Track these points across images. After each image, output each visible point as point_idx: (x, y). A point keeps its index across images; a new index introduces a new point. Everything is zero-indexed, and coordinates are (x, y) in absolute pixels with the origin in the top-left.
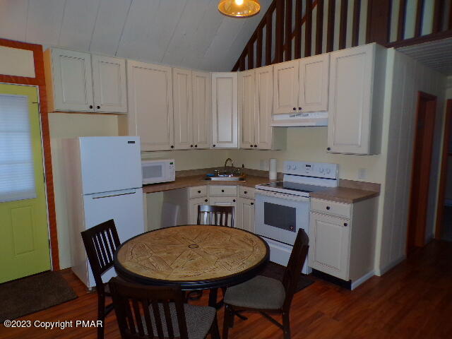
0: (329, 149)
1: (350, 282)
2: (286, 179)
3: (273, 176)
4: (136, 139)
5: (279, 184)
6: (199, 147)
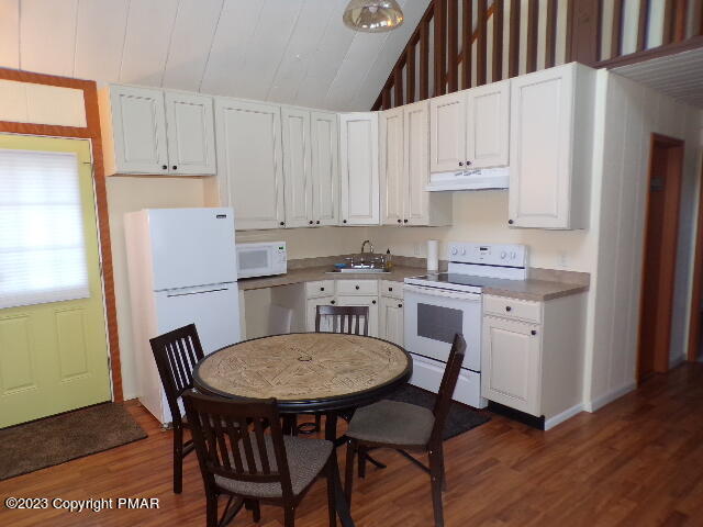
0: (511, 222)
1: (542, 419)
2: (452, 269)
3: (432, 266)
4: (229, 212)
5: (442, 277)
6: (322, 223)
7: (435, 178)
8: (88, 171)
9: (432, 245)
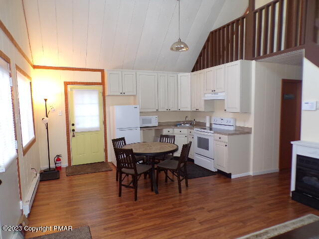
0: (225, 110)
2: (214, 126)
3: (208, 125)
4: (138, 106)
5: (211, 129)
6: (171, 110)
7: (206, 95)
8: (101, 95)
9: (208, 118)
